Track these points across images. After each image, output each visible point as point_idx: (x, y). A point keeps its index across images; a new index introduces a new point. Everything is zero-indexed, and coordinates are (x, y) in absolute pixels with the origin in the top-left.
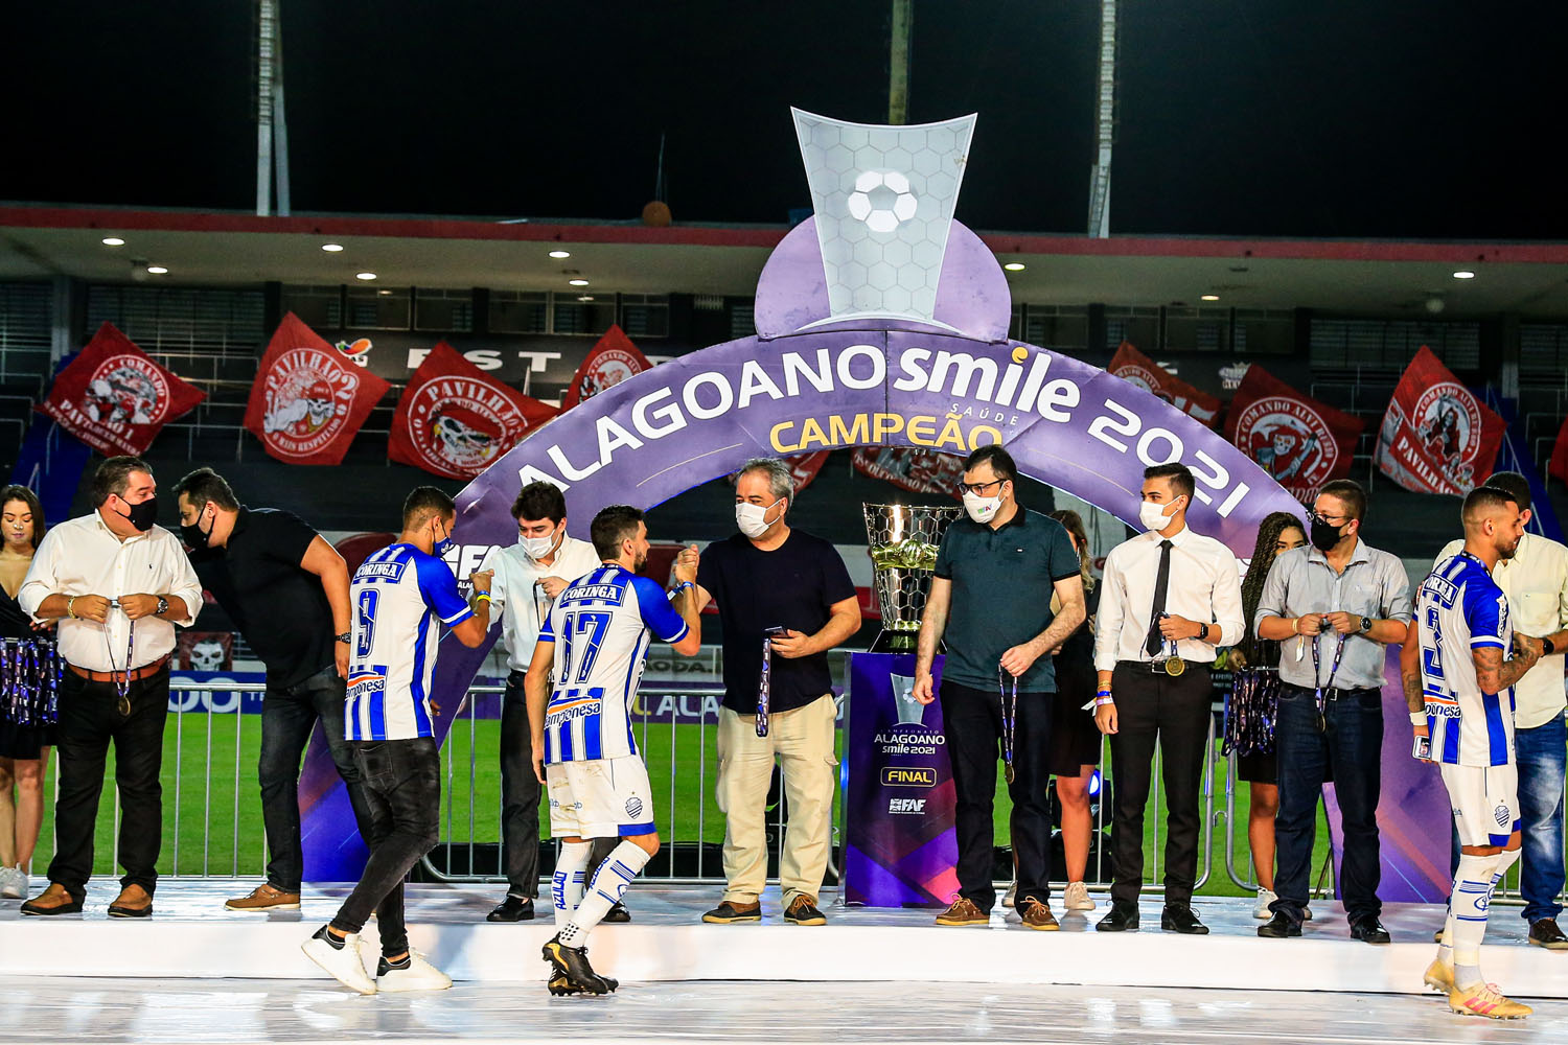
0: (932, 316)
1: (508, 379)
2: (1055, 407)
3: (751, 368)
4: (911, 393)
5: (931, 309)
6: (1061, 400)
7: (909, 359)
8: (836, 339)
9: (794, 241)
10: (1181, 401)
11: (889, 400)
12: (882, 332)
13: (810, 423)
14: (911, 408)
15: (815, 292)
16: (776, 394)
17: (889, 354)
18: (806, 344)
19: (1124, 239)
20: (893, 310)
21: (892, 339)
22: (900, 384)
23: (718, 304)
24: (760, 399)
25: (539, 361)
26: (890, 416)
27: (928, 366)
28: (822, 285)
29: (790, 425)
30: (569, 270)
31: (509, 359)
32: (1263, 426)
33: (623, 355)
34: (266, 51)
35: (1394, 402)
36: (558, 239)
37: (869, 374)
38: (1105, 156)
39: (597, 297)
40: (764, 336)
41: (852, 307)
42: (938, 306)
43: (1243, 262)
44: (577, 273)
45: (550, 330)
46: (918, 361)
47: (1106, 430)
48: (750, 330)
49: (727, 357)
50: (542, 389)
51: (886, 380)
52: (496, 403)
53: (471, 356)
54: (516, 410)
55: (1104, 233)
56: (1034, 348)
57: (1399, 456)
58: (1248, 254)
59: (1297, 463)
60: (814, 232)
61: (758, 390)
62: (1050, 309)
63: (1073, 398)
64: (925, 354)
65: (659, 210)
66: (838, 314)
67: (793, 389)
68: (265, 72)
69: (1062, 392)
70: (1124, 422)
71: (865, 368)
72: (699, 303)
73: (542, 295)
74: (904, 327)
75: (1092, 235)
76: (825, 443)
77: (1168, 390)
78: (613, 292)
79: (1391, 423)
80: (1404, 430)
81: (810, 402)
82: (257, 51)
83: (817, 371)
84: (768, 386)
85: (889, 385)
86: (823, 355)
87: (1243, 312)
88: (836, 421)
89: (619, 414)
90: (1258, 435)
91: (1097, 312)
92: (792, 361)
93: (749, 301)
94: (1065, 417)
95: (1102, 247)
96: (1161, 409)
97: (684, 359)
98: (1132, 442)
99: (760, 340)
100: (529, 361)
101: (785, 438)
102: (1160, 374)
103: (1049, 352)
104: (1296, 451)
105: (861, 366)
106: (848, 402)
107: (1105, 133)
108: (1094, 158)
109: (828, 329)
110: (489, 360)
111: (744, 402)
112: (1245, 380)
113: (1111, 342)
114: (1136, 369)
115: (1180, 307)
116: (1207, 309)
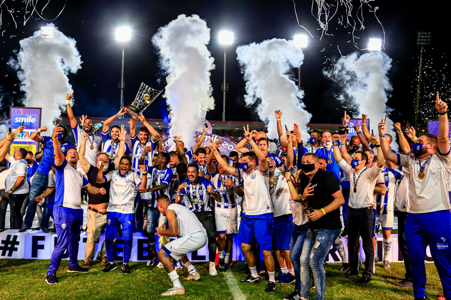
10: (233, 141)
19: (226, 121)
30: (158, 125)
33: (165, 136)
34: (122, 99)
36: (157, 121)
38: (224, 111)
39: (162, 128)
44: (159, 126)
47: (224, 145)
55: (224, 121)
58: (242, 123)
62: (218, 130)
68: (121, 101)
77: (232, 140)
82: (120, 99)
87: (241, 131)
91: (223, 130)
95: (224, 123)
96: (231, 142)
102: (231, 138)
107: (224, 109)
113: (225, 133)
114: (228, 137)
115: (233, 130)
116: (237, 130)
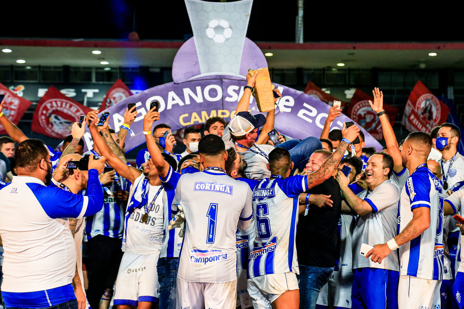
0: (239, 73)
1: (78, 100)
2: (285, 106)
3: (172, 94)
4: (232, 103)
5: (238, 71)
6: (287, 104)
7: (231, 89)
8: (203, 83)
9: (186, 46)
11: (224, 105)
12: (220, 80)
13: (195, 114)
14: (232, 108)
15: (195, 65)
16: (181, 104)
17: (223, 88)
18: (192, 85)
19: (308, 44)
20: (224, 72)
21: (224, 82)
22: (227, 99)
23: (158, 70)
24: (175, 106)
25: (90, 93)
26: (225, 111)
27: (238, 92)
28: (197, 63)
29: (187, 115)
30: (101, 58)
31: (78, 92)
32: (361, 112)
33: (122, 90)
35: (409, 102)
36: (96, 46)
37: (215, 96)
38: (301, 13)
39: (112, 68)
40: (176, 82)
41: (209, 71)
42: (241, 69)
43: (352, 51)
44: (103, 59)
45: (94, 81)
46: (234, 90)
47: (304, 115)
48: (171, 80)
49: (162, 90)
50: (91, 104)
51: (223, 98)
52: (74, 109)
53: (63, 91)
54: (82, 112)
55: (301, 41)
56: (277, 85)
57: (411, 121)
58: (354, 48)
59: (374, 125)
60: (193, 42)
61: (174, 102)
62: (283, 70)
63: (292, 103)
64: (237, 88)
65: (135, 35)
66: (204, 73)
67: (188, 102)
69: (287, 101)
70: (311, 111)
71: (214, 93)
72: (151, 70)
73: (90, 68)
74: (229, 78)
75: (297, 42)
76: (200, 122)
77: (326, 99)
78: (118, 66)
79: (408, 109)
80: (413, 112)
81: (194, 106)
83: (196, 95)
84: (178, 101)
85: (224, 99)
86: (199, 89)
87: (353, 70)
88: (204, 113)
89: (121, 112)
90: (360, 115)
91: (299, 71)
92: (187, 91)
93: (170, 69)
94: (289, 110)
95: (301, 47)
96: (324, 106)
97: (146, 91)
98: (314, 118)
99: (175, 83)
100: (86, 93)
101: (185, 120)
102: (323, 93)
103: (283, 86)
104: (373, 121)
105: (213, 93)
106: (208, 106)
107: (301, 4)
108: (297, 14)
109: (200, 79)
110: (70, 93)
111: (169, 107)
112: (355, 95)
113: (305, 81)
114: (315, 92)
115: (330, 68)
116: (340, 69)
